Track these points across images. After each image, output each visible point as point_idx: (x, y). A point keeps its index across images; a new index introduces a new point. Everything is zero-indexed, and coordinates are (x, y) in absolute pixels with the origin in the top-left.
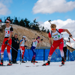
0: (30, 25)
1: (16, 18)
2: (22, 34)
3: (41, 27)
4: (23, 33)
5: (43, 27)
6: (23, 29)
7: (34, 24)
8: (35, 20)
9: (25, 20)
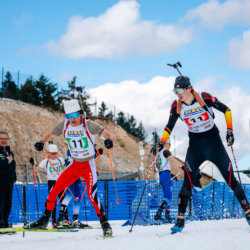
0: (56, 98)
1: (8, 75)
2: (28, 130)
3: (95, 104)
4: (33, 126)
5: (103, 105)
6: (32, 112)
7: (71, 93)
8: (73, 82)
9: (38, 83)
